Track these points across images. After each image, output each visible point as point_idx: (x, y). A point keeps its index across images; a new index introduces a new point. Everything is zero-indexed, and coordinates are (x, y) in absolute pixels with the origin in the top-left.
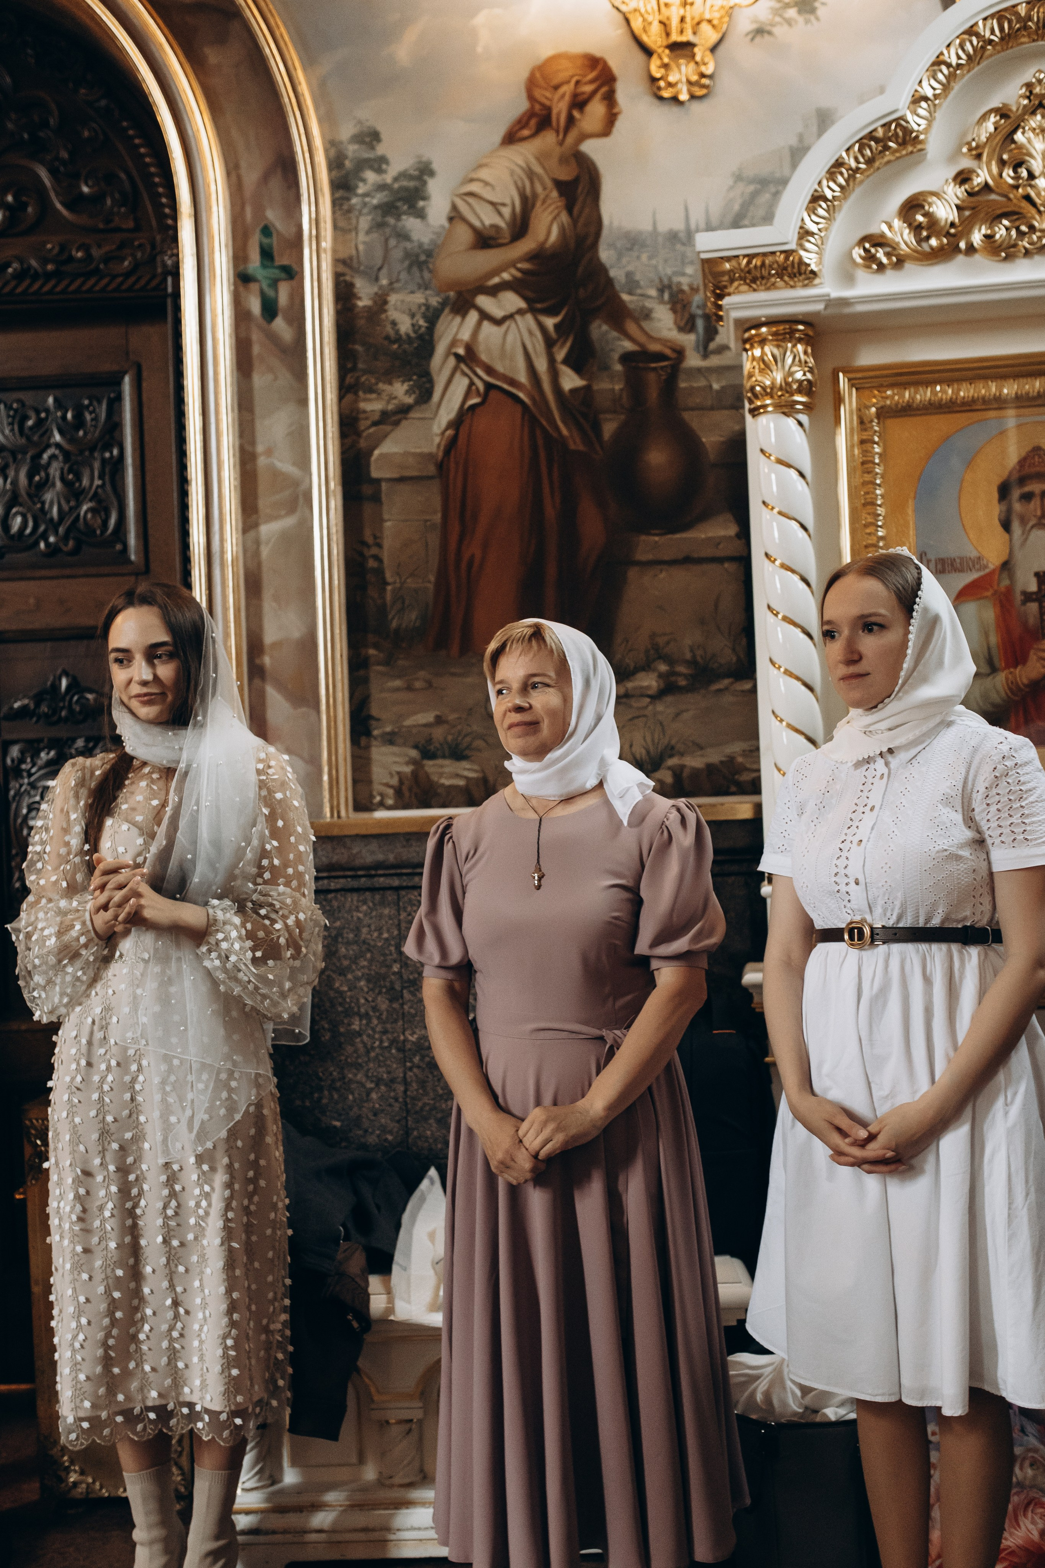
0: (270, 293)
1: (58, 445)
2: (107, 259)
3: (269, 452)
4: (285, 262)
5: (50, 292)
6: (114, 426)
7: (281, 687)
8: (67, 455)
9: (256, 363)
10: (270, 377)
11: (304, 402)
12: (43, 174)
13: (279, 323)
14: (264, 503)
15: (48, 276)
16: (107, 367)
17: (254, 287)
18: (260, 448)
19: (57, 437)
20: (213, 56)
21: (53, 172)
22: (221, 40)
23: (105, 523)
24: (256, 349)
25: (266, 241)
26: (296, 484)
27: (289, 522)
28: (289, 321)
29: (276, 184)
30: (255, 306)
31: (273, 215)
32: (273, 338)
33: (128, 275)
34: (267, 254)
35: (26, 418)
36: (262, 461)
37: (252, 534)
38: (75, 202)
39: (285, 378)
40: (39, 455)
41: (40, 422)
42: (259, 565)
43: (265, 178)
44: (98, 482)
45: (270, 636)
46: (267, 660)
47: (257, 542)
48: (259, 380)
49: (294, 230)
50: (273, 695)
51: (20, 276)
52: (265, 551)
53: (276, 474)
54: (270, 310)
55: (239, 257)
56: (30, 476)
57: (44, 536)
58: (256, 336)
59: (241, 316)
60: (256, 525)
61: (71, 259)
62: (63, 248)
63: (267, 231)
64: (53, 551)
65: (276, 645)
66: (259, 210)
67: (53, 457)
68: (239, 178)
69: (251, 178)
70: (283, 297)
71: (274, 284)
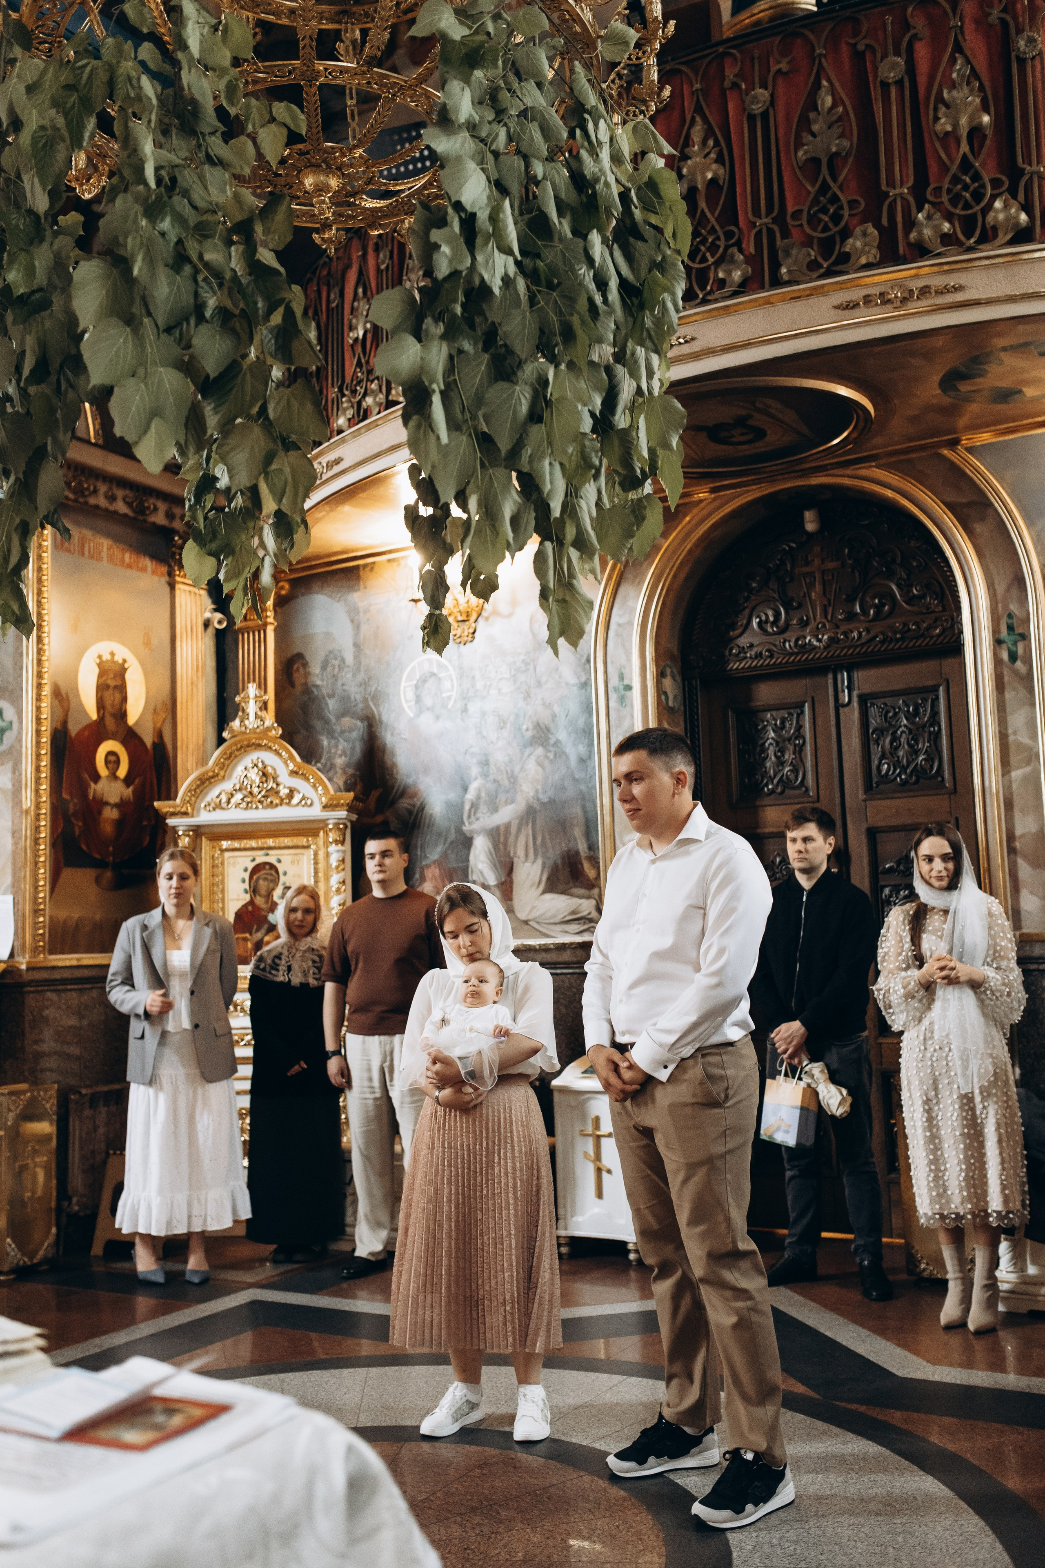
0: (1014, 649)
1: (905, 726)
2: (928, 629)
3: (1015, 733)
4: (1021, 631)
5: (899, 648)
6: (935, 714)
7: (1025, 858)
8: (910, 731)
9: (1006, 685)
10: (1014, 693)
11: (1034, 705)
12: (894, 587)
13: (1019, 664)
14: (1013, 760)
15: (898, 640)
16: (930, 683)
17: (1004, 646)
18: (1010, 731)
19: (905, 722)
20: (978, 528)
21: (899, 586)
22: (982, 519)
23: (932, 768)
24: (1006, 679)
25: (1010, 621)
26: (1030, 749)
27: (1027, 770)
28: (1023, 662)
29: (1014, 591)
30: (1005, 656)
31: (1013, 608)
32: (1016, 673)
33: (939, 635)
34: (1010, 628)
35: (888, 712)
36: (1011, 738)
37: (1007, 777)
38: (910, 600)
39: (1023, 693)
40: (896, 732)
41: (896, 714)
42: (1011, 793)
43: (1008, 589)
44: (927, 744)
45: (1019, 831)
46: (1017, 844)
47: (1010, 781)
48: (1008, 695)
49: (1025, 614)
50: (1020, 862)
51: (882, 642)
52: (1014, 786)
53: (1020, 745)
54: (1013, 657)
55: (995, 631)
56: (891, 743)
57: (899, 775)
58: (1006, 672)
59: (997, 662)
60: (1009, 772)
61: (909, 630)
62: (905, 624)
63: (1010, 616)
64: (904, 783)
65: (1021, 836)
66: (1006, 606)
67: (903, 732)
68: (994, 590)
69: (1000, 589)
70: (1020, 650)
71: (1015, 644)
